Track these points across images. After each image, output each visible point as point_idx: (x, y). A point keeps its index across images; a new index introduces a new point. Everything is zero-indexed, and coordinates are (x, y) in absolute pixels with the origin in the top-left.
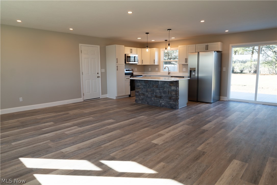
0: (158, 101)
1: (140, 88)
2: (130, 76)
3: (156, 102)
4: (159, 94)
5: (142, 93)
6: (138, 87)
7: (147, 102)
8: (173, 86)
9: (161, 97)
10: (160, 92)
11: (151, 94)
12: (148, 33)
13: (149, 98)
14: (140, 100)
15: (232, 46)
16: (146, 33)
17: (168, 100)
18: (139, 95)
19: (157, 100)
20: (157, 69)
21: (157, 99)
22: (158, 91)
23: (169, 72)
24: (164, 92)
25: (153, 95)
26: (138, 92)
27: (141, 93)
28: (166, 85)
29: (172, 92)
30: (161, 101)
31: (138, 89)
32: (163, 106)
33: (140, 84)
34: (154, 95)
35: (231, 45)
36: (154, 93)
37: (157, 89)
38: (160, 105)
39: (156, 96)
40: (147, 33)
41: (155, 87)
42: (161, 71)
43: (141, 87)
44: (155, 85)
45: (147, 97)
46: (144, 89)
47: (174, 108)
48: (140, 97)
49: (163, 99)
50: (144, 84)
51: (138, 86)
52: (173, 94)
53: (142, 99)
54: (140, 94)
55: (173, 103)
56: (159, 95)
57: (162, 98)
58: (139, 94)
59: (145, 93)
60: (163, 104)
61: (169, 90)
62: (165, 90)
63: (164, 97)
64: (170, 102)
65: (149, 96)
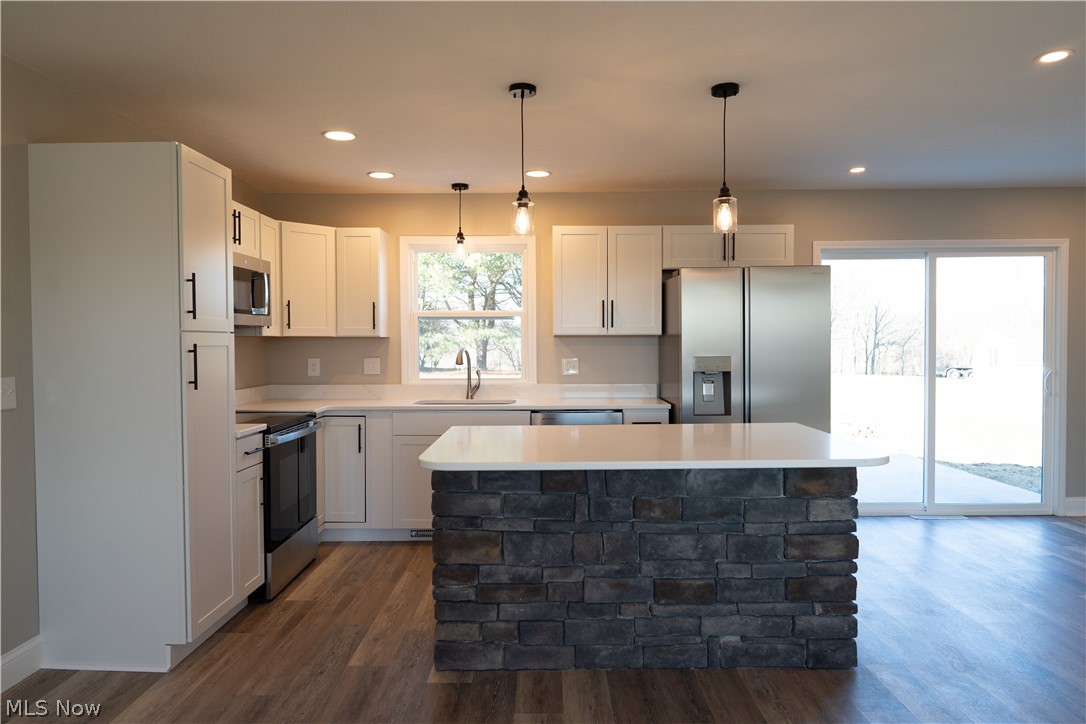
0: (688, 623)
1: (488, 540)
2: (264, 426)
3: (670, 632)
4: (699, 567)
5: (517, 582)
6: (471, 533)
7: (568, 653)
8: (822, 496)
9: (710, 593)
10: (707, 555)
11: (620, 572)
12: (532, 88)
13: (596, 610)
14: (488, 640)
15: (822, 250)
16: (514, 87)
17: (781, 607)
18: (487, 595)
19: (673, 616)
20: (372, 366)
21: (678, 608)
22: (683, 545)
23: (474, 383)
24: (751, 551)
25: (631, 582)
26: (469, 572)
27: (504, 578)
28: (757, 490)
29: (816, 538)
30: (709, 626)
31: (467, 545)
32: (733, 658)
34: (648, 583)
35: (818, 245)
36: (648, 568)
37: (676, 526)
38: (710, 653)
39: (666, 591)
40: (524, 88)
41: (657, 513)
42: (414, 377)
43: (500, 527)
44: (655, 501)
46: (537, 541)
47: (840, 656)
48: (493, 615)
49: (733, 607)
50: (539, 499)
51: (472, 521)
52: (830, 560)
53: (524, 628)
54: (499, 586)
55: (827, 620)
56: (692, 575)
57: (727, 594)
58: (481, 590)
59: (551, 577)
60: (735, 639)
61: (793, 529)
62: (750, 529)
63: (746, 590)
64: (802, 622)
65: (593, 594)
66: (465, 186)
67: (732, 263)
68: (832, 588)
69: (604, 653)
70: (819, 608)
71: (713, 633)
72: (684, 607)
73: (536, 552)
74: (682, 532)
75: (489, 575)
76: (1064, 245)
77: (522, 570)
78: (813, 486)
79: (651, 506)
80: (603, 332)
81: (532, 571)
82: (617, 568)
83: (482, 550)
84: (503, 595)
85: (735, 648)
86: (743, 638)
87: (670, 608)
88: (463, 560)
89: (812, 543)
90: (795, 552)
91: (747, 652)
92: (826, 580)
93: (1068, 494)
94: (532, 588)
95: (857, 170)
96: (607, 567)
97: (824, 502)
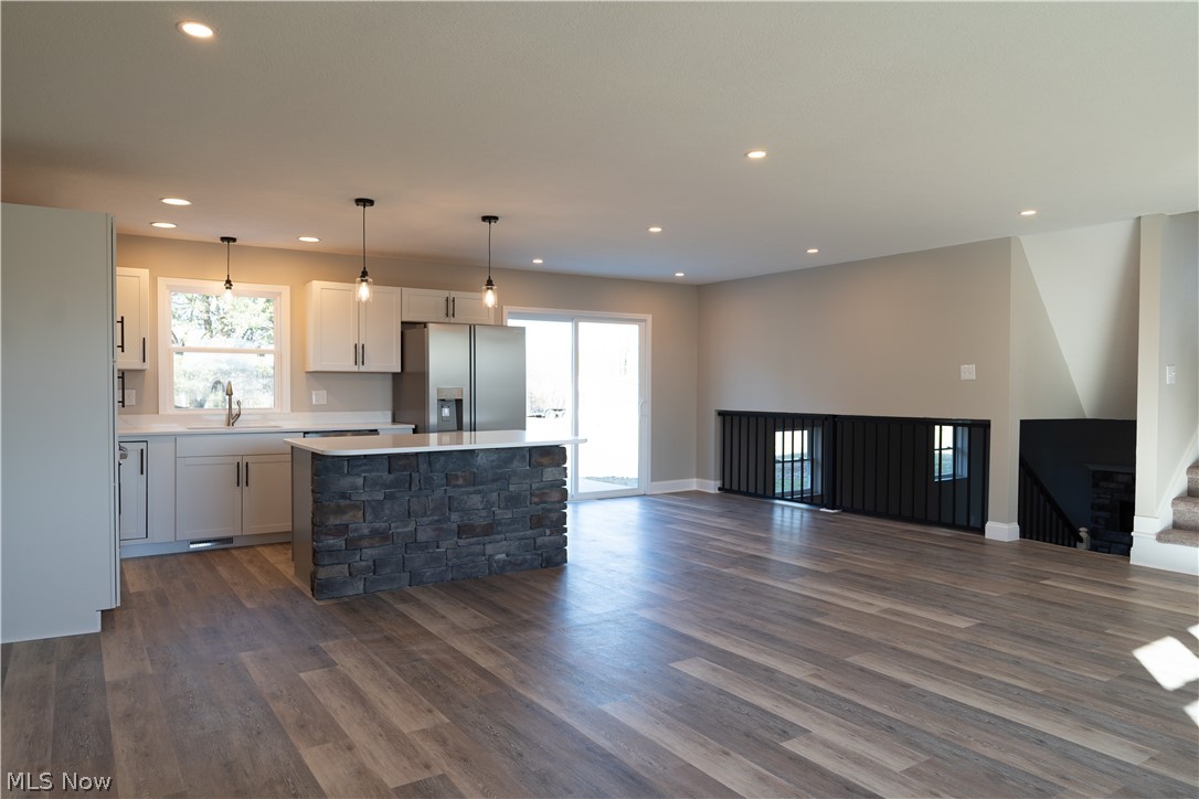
0: (478, 548)
1: (355, 507)
4: (484, 513)
5: (374, 533)
6: (343, 502)
7: (406, 576)
8: (549, 465)
9: (489, 530)
10: (488, 506)
11: (438, 521)
13: (424, 546)
14: (354, 575)
15: (508, 313)
16: (358, 201)
17: (529, 533)
18: (353, 545)
19: (469, 545)
21: (473, 540)
22: (475, 501)
23: (234, 412)
24: (513, 501)
25: (445, 526)
26: (342, 530)
27: (366, 531)
28: (515, 464)
29: (546, 491)
30: (489, 549)
31: (340, 511)
32: (503, 566)
33: (360, 481)
34: (454, 526)
36: (454, 516)
37: (471, 489)
38: (490, 566)
39: (464, 530)
40: (365, 202)
41: (460, 482)
43: (363, 497)
44: (460, 473)
45: (412, 543)
46: (388, 505)
47: (558, 559)
48: (357, 557)
49: (503, 536)
50: (387, 477)
51: (344, 495)
52: (552, 504)
53: (376, 566)
54: (362, 537)
55: (552, 538)
56: (480, 520)
57: (499, 528)
58: (349, 541)
59: (396, 528)
60: (503, 556)
61: (534, 486)
62: (512, 488)
63: (510, 525)
64: (539, 541)
65: (422, 537)
66: (234, 240)
67: (452, 320)
68: (555, 519)
69: (429, 574)
70: (548, 532)
71: (491, 553)
72: (476, 539)
73: (387, 512)
74: (475, 492)
75: (356, 530)
76: (649, 318)
77: (377, 525)
78: (545, 461)
79: (457, 477)
80: (355, 369)
81: (384, 525)
82: (436, 518)
83: (351, 514)
84: (365, 543)
85: (504, 561)
86: (507, 556)
87: (468, 540)
88: (338, 522)
89: (544, 494)
90: (536, 500)
91: (510, 562)
92: (552, 515)
93: (653, 480)
94: (383, 536)
95: (538, 261)
96: (430, 518)
97: (550, 469)
